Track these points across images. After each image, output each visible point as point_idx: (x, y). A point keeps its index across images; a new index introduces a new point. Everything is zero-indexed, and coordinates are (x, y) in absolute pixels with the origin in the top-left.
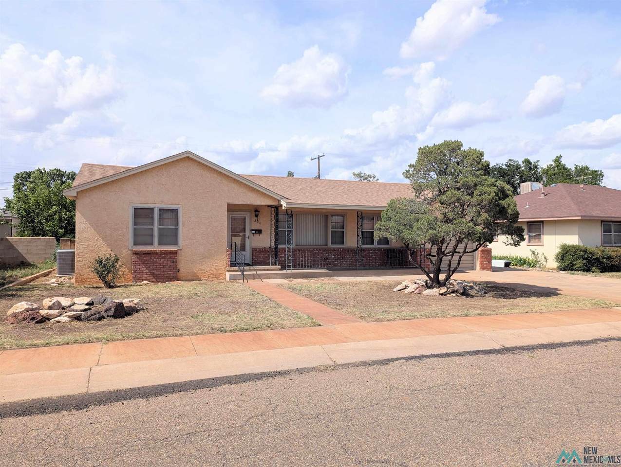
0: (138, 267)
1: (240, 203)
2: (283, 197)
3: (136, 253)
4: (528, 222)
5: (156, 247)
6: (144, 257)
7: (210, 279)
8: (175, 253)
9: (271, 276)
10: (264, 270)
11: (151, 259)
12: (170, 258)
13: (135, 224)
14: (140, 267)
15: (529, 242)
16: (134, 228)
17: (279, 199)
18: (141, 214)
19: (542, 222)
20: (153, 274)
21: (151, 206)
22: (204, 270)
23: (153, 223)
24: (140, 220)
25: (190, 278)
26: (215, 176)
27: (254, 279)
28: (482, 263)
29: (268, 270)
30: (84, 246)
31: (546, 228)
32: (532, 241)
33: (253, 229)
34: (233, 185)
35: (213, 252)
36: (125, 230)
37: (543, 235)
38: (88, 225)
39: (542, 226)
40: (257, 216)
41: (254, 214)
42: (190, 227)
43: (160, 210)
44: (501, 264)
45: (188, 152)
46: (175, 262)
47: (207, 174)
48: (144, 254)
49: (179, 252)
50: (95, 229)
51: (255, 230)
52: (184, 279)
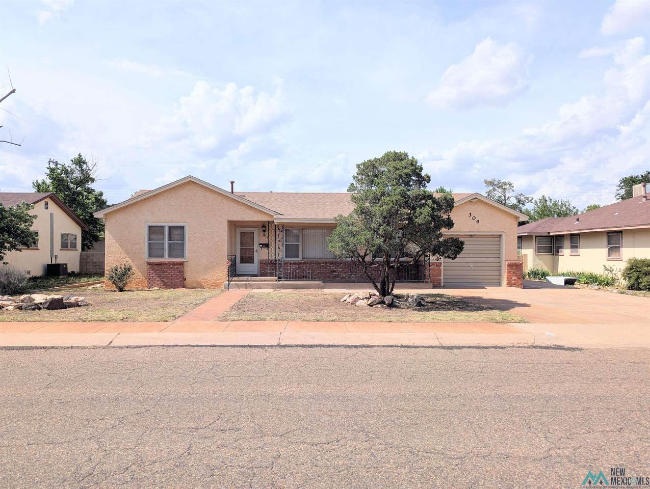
0: (151, 275)
1: (239, 219)
2: (276, 213)
3: (149, 264)
4: (608, 232)
5: (166, 259)
6: (156, 268)
7: (212, 287)
8: (181, 264)
9: (262, 286)
10: (262, 281)
11: (161, 269)
12: (177, 268)
13: (150, 239)
14: (153, 275)
15: (609, 256)
16: (149, 243)
17: (273, 214)
18: (154, 231)
19: (621, 232)
20: (163, 281)
21: (163, 224)
22: (207, 279)
23: (164, 238)
24: (153, 236)
25: (194, 286)
26: (216, 196)
27: (247, 288)
28: (509, 279)
29: (265, 281)
30: (112, 258)
31: (625, 240)
32: (613, 255)
33: (261, 243)
34: (232, 204)
35: (215, 264)
36: (142, 245)
37: (622, 247)
38: (114, 241)
39: (621, 237)
40: (264, 231)
41: (261, 230)
42: (195, 241)
43: (170, 228)
44: (560, 281)
45: (190, 177)
46: (182, 272)
47: (208, 194)
48: (156, 264)
49: (185, 263)
50: (120, 244)
51: (263, 244)
52: (189, 287)
